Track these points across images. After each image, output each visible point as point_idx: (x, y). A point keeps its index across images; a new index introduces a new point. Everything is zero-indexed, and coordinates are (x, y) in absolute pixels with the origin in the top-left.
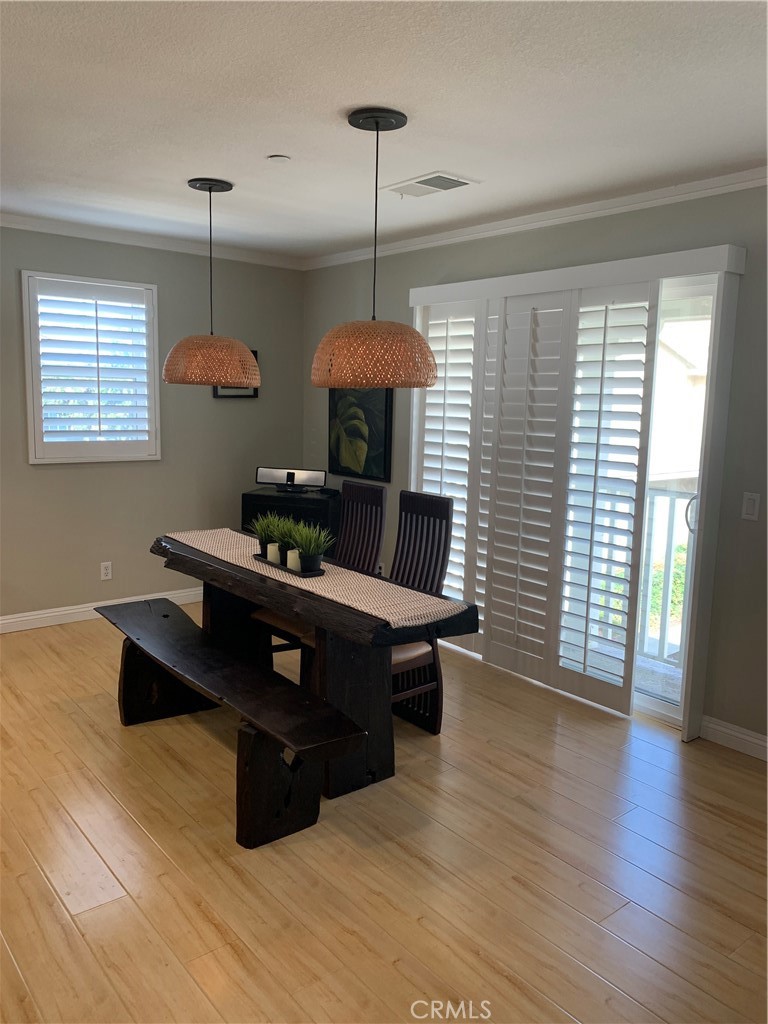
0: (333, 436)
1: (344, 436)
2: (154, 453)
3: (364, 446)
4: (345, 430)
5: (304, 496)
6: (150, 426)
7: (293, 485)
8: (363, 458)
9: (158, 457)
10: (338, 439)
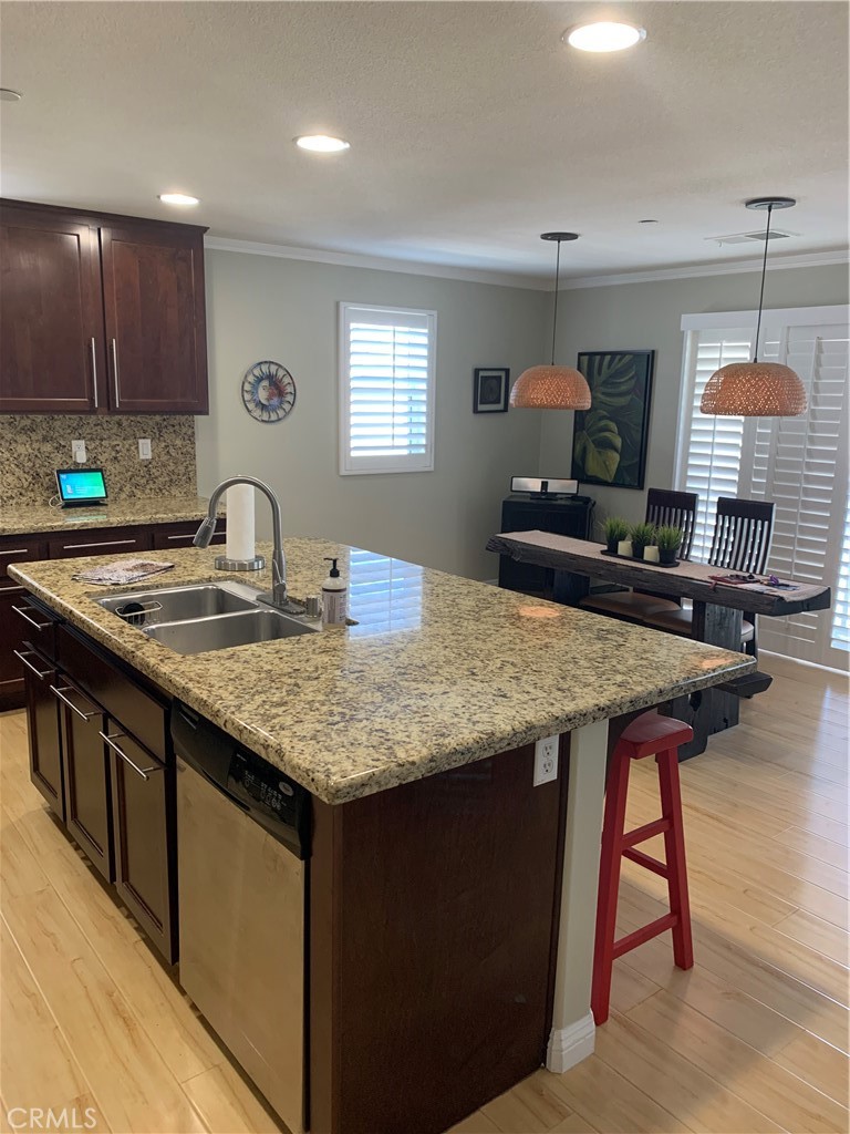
0: (578, 447)
1: (591, 447)
2: (429, 465)
3: (617, 457)
4: (593, 442)
5: (554, 502)
6: (427, 440)
7: (546, 493)
8: (614, 467)
9: (432, 469)
10: (584, 450)
